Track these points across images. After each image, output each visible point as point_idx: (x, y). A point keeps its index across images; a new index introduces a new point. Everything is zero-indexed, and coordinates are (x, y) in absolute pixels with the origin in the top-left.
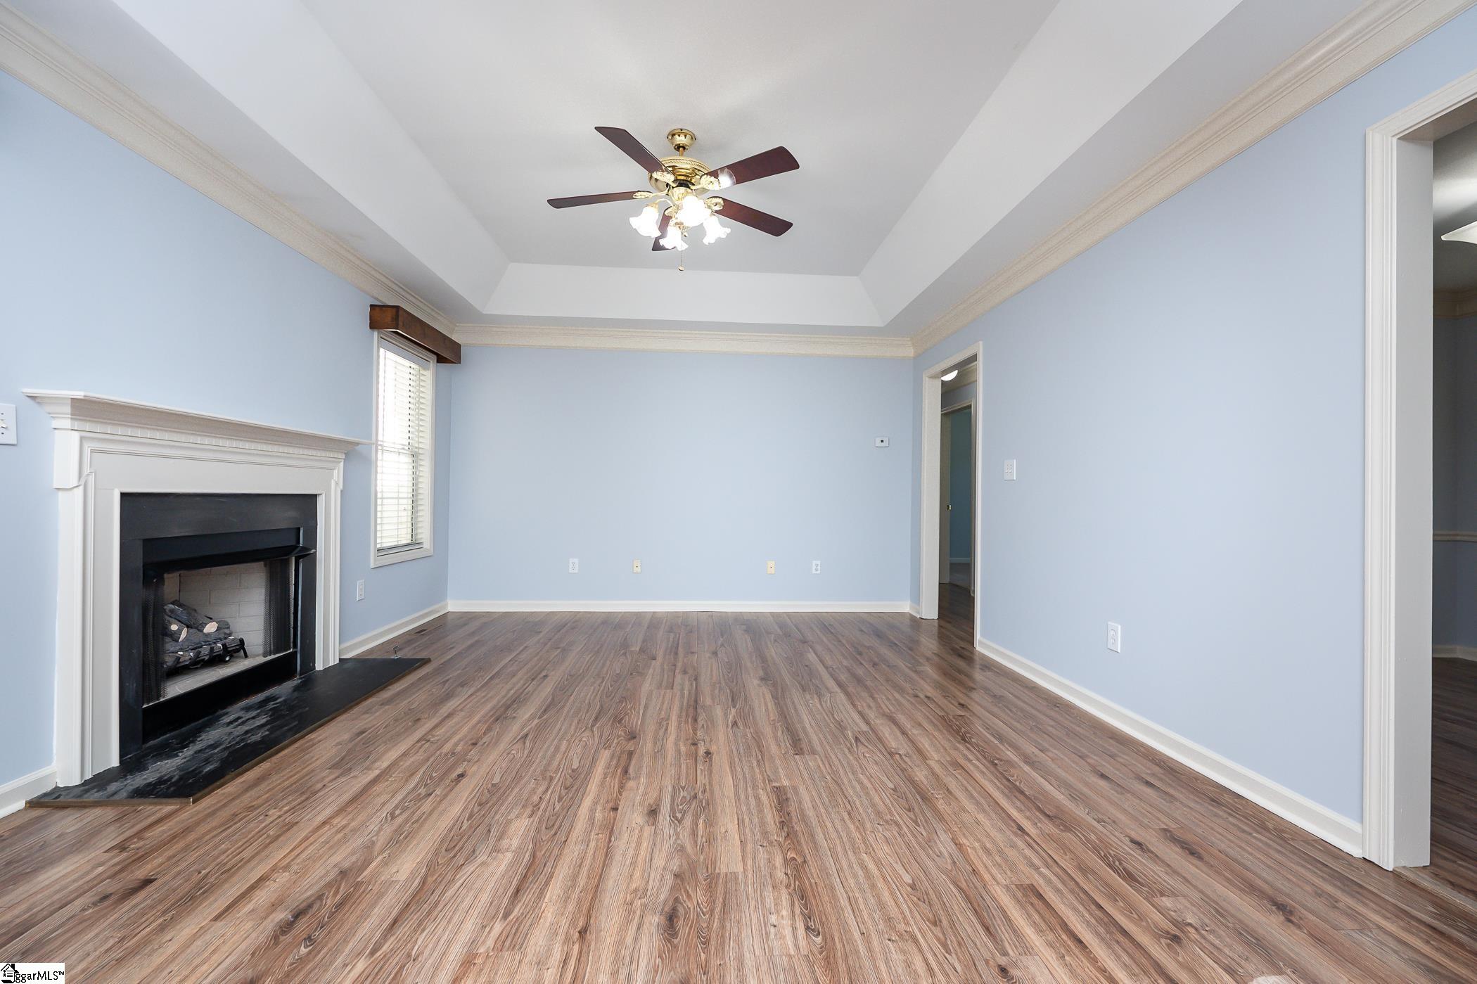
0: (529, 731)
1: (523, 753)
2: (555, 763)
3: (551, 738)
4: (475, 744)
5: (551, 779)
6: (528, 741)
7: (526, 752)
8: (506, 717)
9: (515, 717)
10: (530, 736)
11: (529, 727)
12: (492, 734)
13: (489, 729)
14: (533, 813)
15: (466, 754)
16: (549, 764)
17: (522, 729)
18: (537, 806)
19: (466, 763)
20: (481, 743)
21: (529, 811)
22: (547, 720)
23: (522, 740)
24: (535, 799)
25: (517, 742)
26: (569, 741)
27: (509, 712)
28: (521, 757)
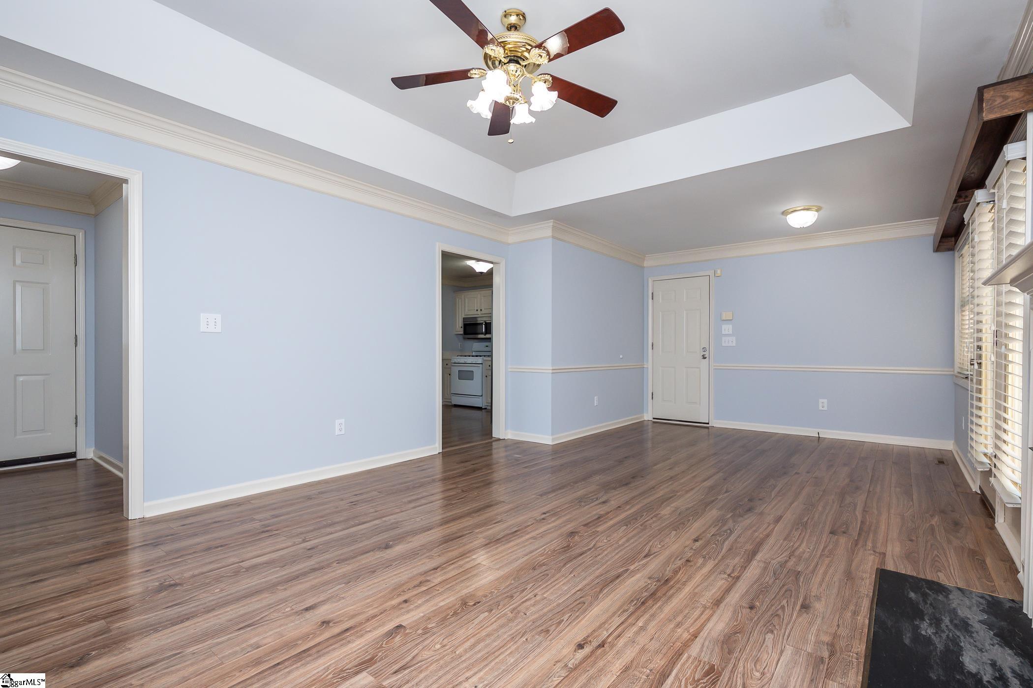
0: (642, 560)
1: (653, 544)
2: (634, 532)
3: (628, 548)
4: (688, 561)
5: (641, 525)
6: (647, 551)
7: (651, 544)
8: (657, 581)
9: (650, 578)
10: (643, 554)
11: (641, 563)
12: (673, 566)
13: (676, 572)
14: (658, 515)
15: (694, 554)
16: (639, 533)
17: (648, 562)
18: (655, 516)
19: (694, 548)
20: (684, 560)
21: (659, 515)
22: (621, 567)
23: (649, 554)
24: (654, 519)
25: (655, 553)
26: (617, 543)
27: (653, 587)
28: (655, 541)
